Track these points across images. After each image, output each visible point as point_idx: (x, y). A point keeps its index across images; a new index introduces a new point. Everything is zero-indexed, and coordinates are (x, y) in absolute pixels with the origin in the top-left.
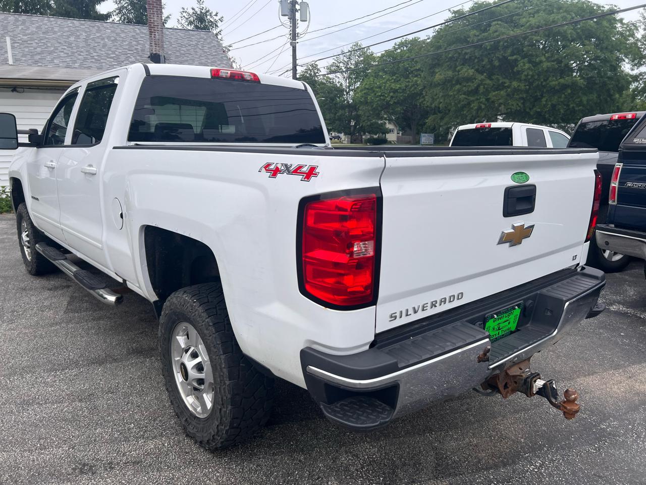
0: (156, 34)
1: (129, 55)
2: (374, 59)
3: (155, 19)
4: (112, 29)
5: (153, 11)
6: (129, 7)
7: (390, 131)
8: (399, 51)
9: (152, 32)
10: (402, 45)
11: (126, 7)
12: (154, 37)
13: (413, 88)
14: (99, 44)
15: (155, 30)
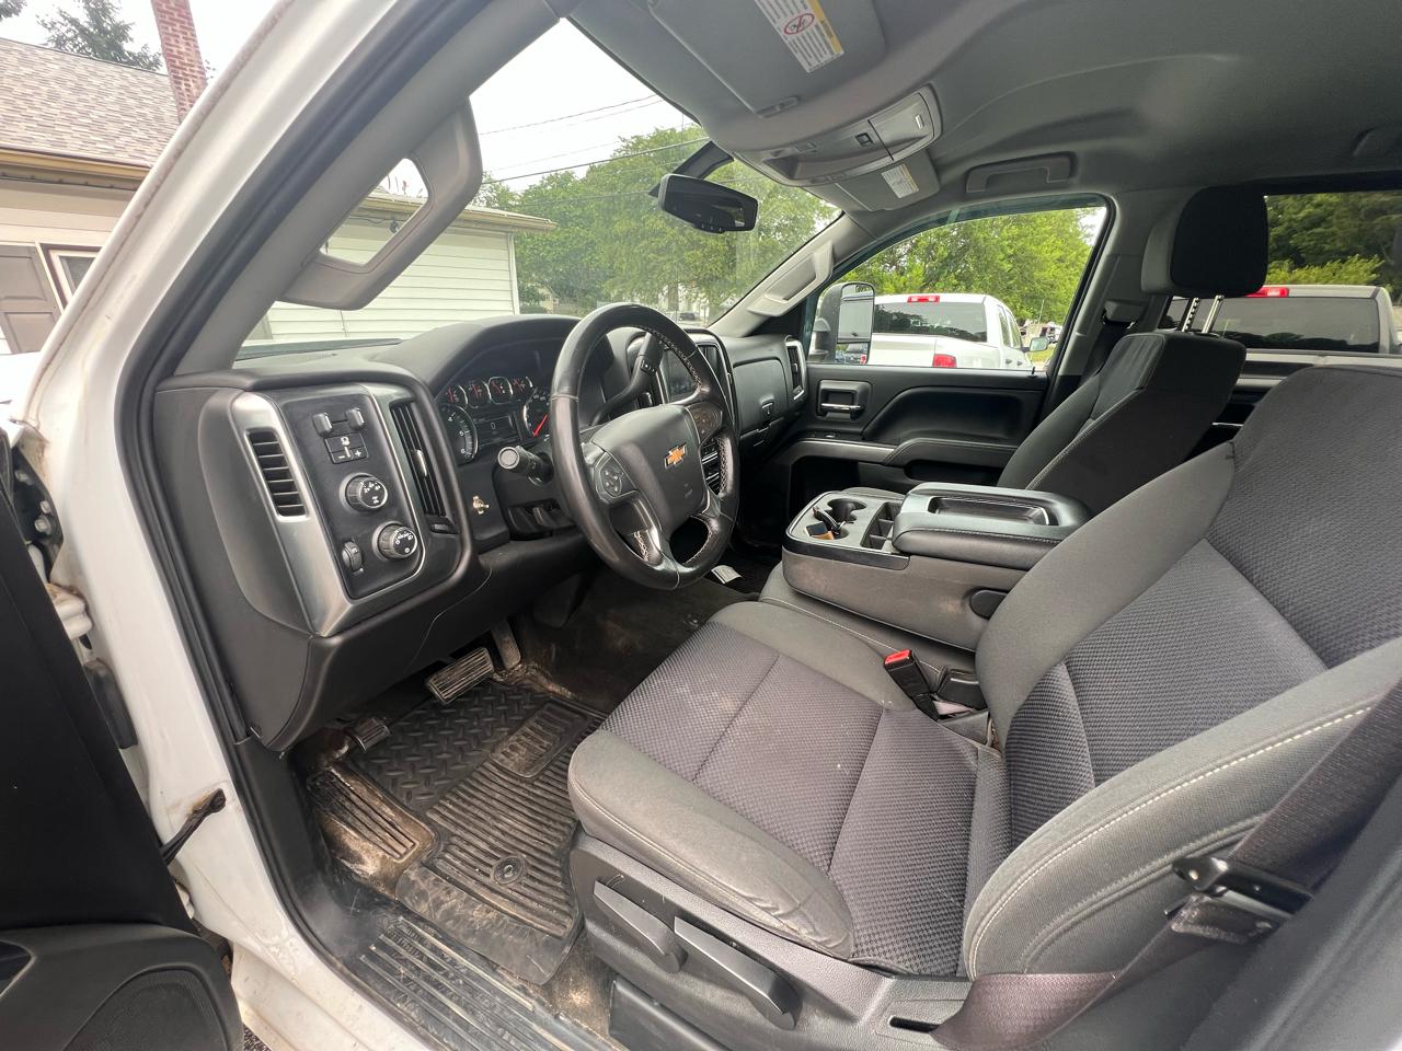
0: (191, 83)
1: (126, 125)
2: (511, 196)
3: (183, 50)
4: (63, 64)
5: (174, 30)
6: (80, 39)
7: (543, 298)
8: (549, 188)
9: (180, 78)
10: (551, 179)
11: (71, 39)
12: (188, 90)
13: (575, 242)
14: (38, 91)
15: (187, 75)
